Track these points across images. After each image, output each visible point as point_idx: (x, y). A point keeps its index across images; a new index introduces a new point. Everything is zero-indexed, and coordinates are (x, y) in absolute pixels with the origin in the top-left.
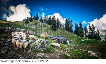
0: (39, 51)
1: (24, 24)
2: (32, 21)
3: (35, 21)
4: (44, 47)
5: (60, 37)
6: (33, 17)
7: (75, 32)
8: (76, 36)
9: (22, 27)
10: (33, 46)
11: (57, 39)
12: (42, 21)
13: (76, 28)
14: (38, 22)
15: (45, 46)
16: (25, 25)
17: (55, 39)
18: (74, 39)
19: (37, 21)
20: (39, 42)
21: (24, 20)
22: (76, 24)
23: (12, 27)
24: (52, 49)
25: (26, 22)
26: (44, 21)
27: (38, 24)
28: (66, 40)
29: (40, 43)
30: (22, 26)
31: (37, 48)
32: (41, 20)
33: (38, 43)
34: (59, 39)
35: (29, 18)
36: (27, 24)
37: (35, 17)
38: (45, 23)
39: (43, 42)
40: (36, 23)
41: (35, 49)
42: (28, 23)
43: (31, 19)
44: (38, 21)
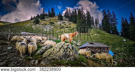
0: (60, 63)
1: (32, 25)
2: (45, 19)
3: (49, 19)
4: (69, 56)
5: (95, 43)
6: (46, 13)
7: (122, 34)
8: (125, 40)
9: (29, 30)
10: (50, 55)
11: (89, 47)
12: (61, 18)
13: (123, 25)
14: (54, 21)
15: (71, 54)
16: (33, 27)
17: (85, 48)
18: (121, 47)
19: (52, 18)
20: (61, 46)
21: (32, 19)
22: (122, 18)
23: (13, 31)
24: (83, 60)
25: (34, 22)
26: (64, 18)
27: (54, 23)
28: (107, 49)
29: (62, 49)
30: (29, 28)
31: (57, 58)
32: (59, 17)
33: (58, 49)
34: (92, 48)
35: (40, 15)
36: (37, 25)
37: (49, 12)
38: (66, 22)
39: (66, 47)
40: (51, 22)
41: (54, 59)
42: (38, 23)
43: (43, 17)
44: (54, 18)
